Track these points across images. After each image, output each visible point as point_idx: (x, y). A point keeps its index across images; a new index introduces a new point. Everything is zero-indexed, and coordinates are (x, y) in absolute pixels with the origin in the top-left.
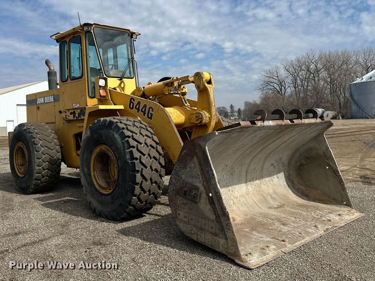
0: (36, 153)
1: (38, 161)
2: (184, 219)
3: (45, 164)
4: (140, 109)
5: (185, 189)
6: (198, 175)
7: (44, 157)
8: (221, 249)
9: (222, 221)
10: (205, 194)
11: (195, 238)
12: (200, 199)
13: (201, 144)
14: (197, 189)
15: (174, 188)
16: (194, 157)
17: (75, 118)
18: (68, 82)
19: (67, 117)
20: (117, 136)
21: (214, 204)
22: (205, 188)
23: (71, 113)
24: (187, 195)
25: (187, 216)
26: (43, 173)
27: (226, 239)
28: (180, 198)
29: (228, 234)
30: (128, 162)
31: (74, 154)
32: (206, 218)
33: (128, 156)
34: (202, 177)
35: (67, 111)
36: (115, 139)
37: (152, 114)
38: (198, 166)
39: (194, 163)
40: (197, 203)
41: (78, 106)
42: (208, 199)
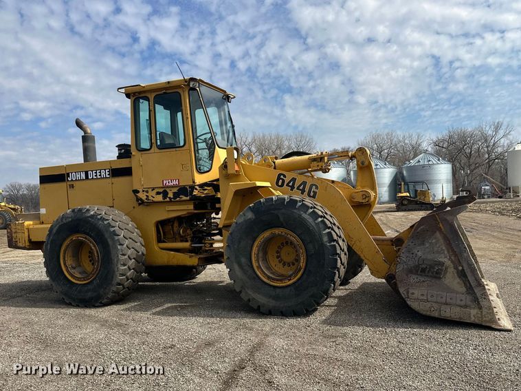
0: (119, 247)
1: (124, 257)
2: (422, 297)
3: (132, 263)
4: (296, 186)
5: (424, 266)
6: (442, 250)
7: (129, 252)
8: (472, 319)
9: (476, 291)
10: (452, 269)
11: (436, 315)
12: (445, 273)
13: (448, 218)
14: (442, 264)
15: (406, 266)
16: (435, 232)
17: (168, 199)
18: (152, 151)
19: (151, 198)
20: (305, 216)
21: (465, 276)
22: (452, 262)
23: (158, 193)
24: (426, 272)
25: (425, 294)
26: (128, 274)
27: (480, 308)
28: (414, 276)
29: (483, 303)
30: (326, 246)
31: (156, 248)
32: (453, 291)
33: (325, 239)
34: (448, 252)
35: (151, 190)
36: (304, 219)
37: (315, 193)
38: (442, 241)
39: (436, 238)
40: (440, 278)
41: (175, 182)
42: (457, 273)
